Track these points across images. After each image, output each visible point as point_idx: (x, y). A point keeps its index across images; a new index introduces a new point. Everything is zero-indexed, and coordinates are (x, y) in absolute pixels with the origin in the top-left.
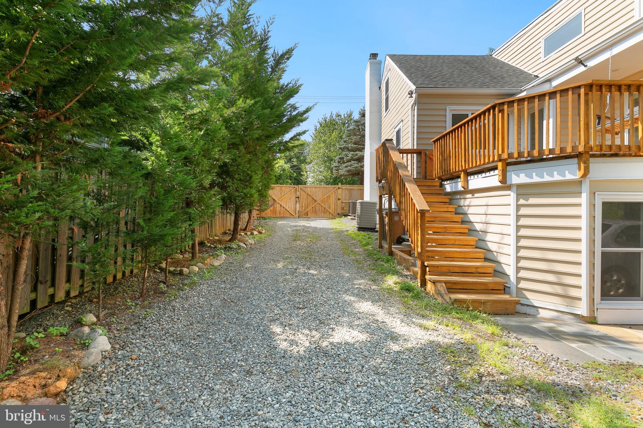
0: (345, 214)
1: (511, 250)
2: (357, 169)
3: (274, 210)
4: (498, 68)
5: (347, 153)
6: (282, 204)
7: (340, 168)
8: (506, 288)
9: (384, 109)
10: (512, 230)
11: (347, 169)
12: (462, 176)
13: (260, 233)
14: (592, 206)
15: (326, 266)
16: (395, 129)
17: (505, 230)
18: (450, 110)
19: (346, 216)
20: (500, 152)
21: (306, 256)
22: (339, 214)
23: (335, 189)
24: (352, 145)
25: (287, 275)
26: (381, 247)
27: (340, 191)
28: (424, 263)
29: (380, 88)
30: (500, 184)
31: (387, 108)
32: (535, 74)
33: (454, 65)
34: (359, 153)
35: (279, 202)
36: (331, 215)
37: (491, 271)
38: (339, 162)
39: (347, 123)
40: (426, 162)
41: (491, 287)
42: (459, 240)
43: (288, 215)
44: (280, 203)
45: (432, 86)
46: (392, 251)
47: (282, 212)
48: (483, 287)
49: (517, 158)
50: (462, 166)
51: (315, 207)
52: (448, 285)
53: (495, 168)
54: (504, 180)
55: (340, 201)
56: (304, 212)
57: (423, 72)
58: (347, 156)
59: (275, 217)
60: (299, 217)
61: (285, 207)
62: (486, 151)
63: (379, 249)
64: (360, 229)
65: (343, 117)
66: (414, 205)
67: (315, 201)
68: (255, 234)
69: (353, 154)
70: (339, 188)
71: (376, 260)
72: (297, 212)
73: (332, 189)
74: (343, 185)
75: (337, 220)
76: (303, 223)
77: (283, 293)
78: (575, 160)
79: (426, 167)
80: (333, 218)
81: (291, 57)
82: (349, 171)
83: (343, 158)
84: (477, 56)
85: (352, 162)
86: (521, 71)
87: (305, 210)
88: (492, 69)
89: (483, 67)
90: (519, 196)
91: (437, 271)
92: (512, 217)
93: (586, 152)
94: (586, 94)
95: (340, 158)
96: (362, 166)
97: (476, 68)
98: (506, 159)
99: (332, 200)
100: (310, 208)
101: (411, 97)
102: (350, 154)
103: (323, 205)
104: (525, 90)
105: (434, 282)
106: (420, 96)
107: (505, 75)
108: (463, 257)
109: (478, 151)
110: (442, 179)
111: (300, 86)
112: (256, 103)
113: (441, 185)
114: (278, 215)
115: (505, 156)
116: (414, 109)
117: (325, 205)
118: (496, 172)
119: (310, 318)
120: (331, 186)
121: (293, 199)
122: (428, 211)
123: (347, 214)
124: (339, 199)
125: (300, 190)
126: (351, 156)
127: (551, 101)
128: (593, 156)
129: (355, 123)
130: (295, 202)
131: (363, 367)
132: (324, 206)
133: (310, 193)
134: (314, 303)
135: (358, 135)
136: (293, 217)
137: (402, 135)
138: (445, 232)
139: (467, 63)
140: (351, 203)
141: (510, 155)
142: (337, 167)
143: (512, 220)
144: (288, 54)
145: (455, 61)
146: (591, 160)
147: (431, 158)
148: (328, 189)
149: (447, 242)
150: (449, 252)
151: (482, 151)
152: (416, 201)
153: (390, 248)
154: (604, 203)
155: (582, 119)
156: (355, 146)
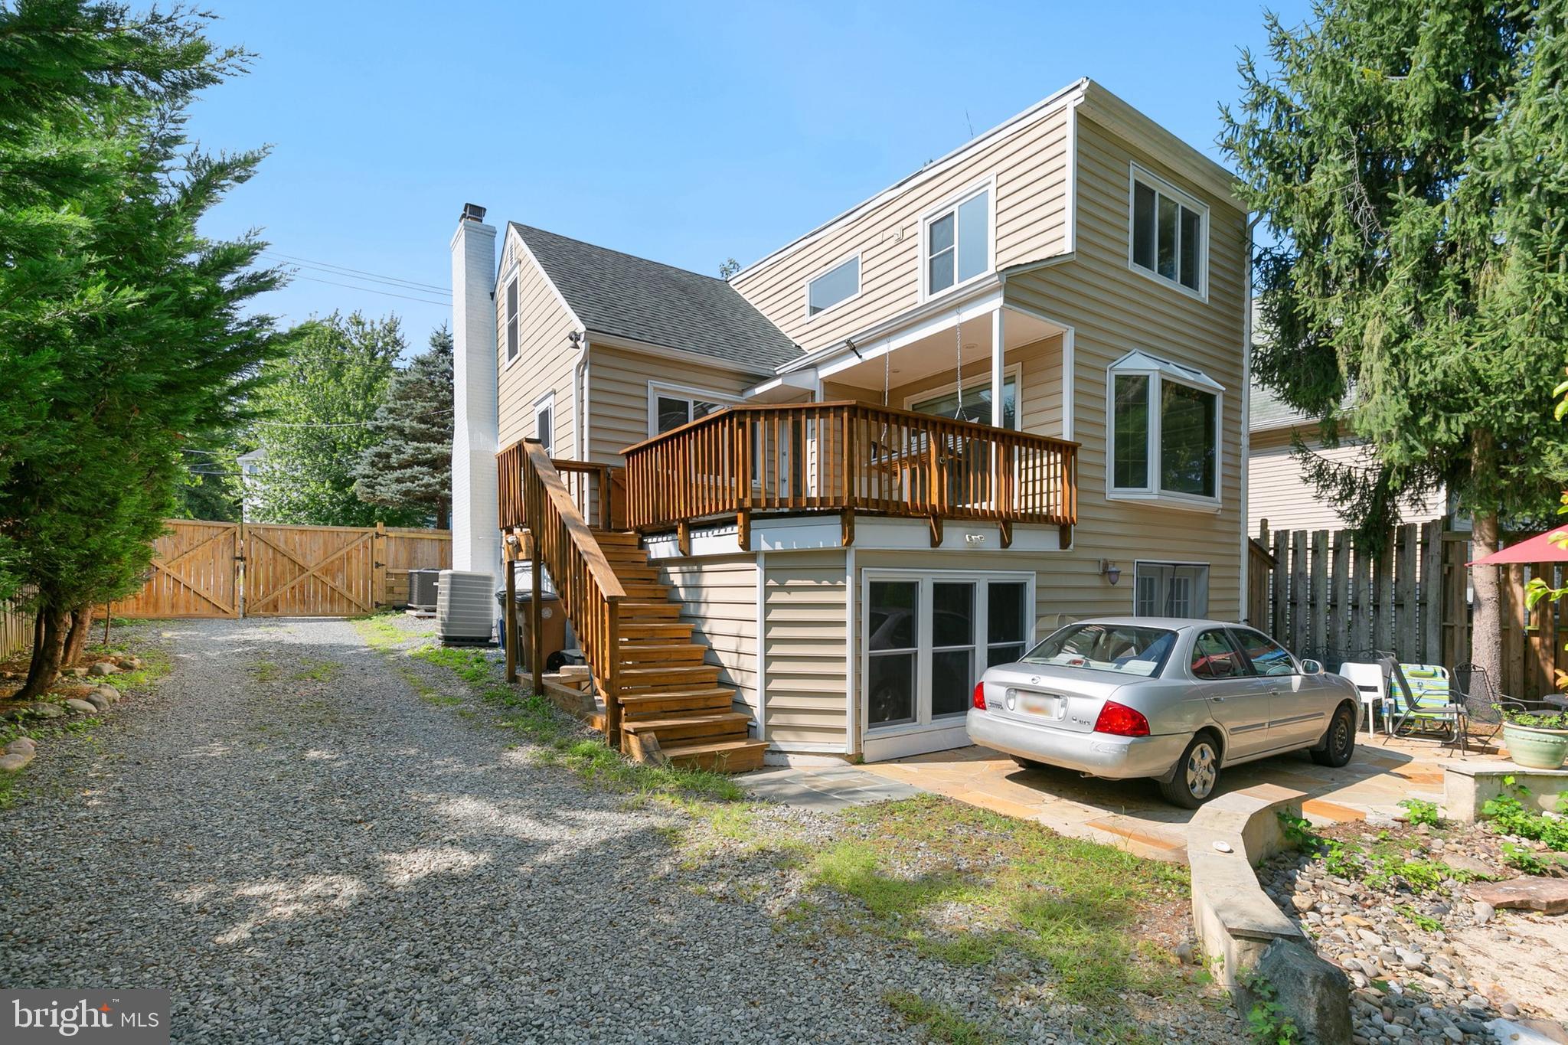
0: (397, 604)
1: (757, 664)
2: (430, 490)
3: (148, 596)
4: (739, 316)
5: (398, 443)
6: (182, 577)
7: (380, 479)
8: (751, 729)
9: (504, 350)
10: (757, 629)
11: (403, 487)
12: (680, 530)
13: (126, 667)
14: (858, 587)
15: (387, 733)
16: (535, 405)
17: (747, 629)
18: (655, 388)
19: (401, 608)
20: (741, 496)
21: (320, 715)
22: (378, 605)
23: (366, 537)
24: (415, 424)
25: (286, 765)
26: (513, 678)
27: (380, 543)
28: (617, 700)
29: (492, 295)
30: (740, 550)
31: (513, 350)
32: (797, 342)
33: (660, 288)
34: (437, 449)
35: (167, 571)
36: (354, 610)
37: (728, 702)
38: (373, 464)
39: (382, 349)
40: (609, 491)
41: (728, 729)
42: (677, 651)
43: (205, 609)
44: (174, 573)
45: (619, 332)
46: (543, 686)
47: (182, 603)
48: (717, 731)
49: (764, 509)
50: (680, 512)
51: (302, 586)
52: (660, 734)
53: (733, 522)
54: (746, 544)
55: (382, 570)
56: (265, 601)
57: (597, 292)
58: (399, 451)
59: (154, 616)
60: (245, 616)
61: (194, 587)
62: (720, 478)
63: (508, 686)
64: (449, 641)
65: (368, 328)
66: (597, 587)
67: (302, 569)
68: (107, 672)
69: (417, 448)
70: (378, 535)
71: (508, 708)
72: (239, 602)
73: (356, 536)
74: (389, 528)
75: (377, 621)
76: (261, 633)
77: (296, 802)
78: (838, 519)
79: (609, 503)
80: (363, 614)
81: (249, 177)
82: (407, 493)
83: (388, 456)
84: (702, 277)
85: (416, 468)
86: (776, 330)
87: (266, 595)
88: (727, 313)
89: (713, 305)
90: (768, 572)
91: (640, 712)
92: (758, 605)
93: (851, 508)
94: (850, 421)
95: (379, 455)
96: (447, 484)
97: (701, 304)
98: (749, 509)
99: (357, 568)
100: (284, 591)
101: (576, 347)
102: (410, 449)
103: (328, 579)
104: (780, 376)
105: (636, 732)
106: (594, 349)
107: (750, 334)
108: (684, 681)
109: (706, 476)
110: (644, 532)
111: (260, 246)
112: (152, 300)
113: (642, 545)
114: (168, 612)
115: (748, 503)
116: (583, 375)
117: (334, 580)
118: (736, 529)
119: (390, 835)
120: (354, 529)
121: (224, 562)
122: (622, 598)
123: (403, 603)
124: (378, 565)
125: (246, 535)
126: (411, 451)
127: (809, 421)
128: (860, 513)
129: (420, 366)
130: (229, 571)
131: (530, 881)
132: (331, 583)
133: (282, 546)
134: (391, 807)
135: (431, 399)
136: (225, 615)
137: (554, 424)
138: (653, 636)
139: (684, 290)
140: (416, 578)
141: (755, 503)
142: (368, 477)
143: (757, 612)
144: (239, 169)
145: (662, 278)
146: (857, 519)
147: (618, 485)
148: (342, 536)
149: (655, 656)
150: (661, 675)
151: (712, 477)
152: (601, 579)
153: (538, 678)
154: (872, 584)
155: (845, 457)
156: (423, 426)
